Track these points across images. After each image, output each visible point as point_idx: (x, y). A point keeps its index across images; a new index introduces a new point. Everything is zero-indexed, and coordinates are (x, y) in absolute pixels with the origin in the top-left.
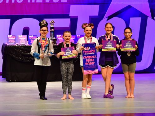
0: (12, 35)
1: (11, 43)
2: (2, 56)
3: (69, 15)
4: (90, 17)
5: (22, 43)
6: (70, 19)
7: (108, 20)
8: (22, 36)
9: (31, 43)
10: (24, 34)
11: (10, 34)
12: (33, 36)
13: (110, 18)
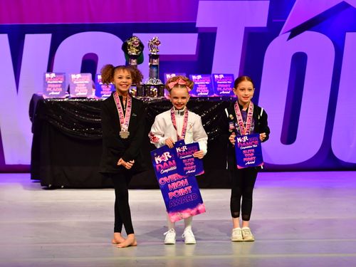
0: (56, 74)
1: (53, 93)
2: (30, 124)
3: (195, 24)
4: (247, 29)
5: (80, 94)
6: (197, 35)
7: (290, 37)
8: (79, 76)
9: (102, 92)
10: (84, 70)
11: (50, 70)
13: (295, 32)
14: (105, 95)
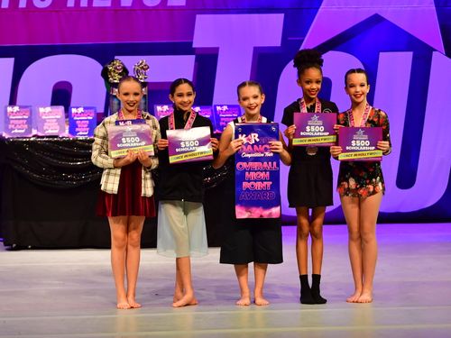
0: (20, 107)
1: (16, 131)
3: (192, 43)
4: (256, 49)
5: (50, 132)
6: (194, 56)
8: (48, 109)
9: (77, 129)
10: (55, 102)
11: (13, 102)
12: (85, 108)
14: (81, 133)
